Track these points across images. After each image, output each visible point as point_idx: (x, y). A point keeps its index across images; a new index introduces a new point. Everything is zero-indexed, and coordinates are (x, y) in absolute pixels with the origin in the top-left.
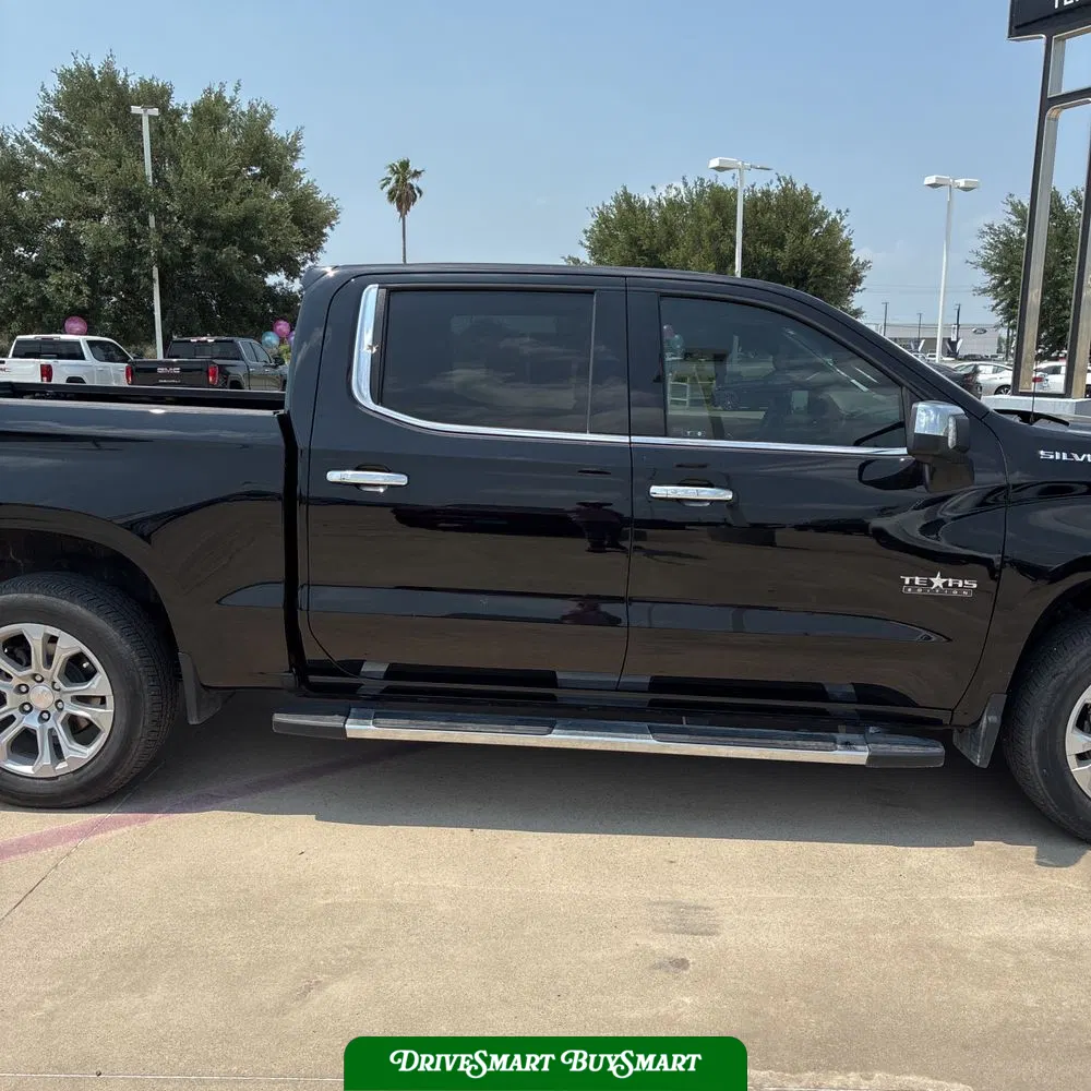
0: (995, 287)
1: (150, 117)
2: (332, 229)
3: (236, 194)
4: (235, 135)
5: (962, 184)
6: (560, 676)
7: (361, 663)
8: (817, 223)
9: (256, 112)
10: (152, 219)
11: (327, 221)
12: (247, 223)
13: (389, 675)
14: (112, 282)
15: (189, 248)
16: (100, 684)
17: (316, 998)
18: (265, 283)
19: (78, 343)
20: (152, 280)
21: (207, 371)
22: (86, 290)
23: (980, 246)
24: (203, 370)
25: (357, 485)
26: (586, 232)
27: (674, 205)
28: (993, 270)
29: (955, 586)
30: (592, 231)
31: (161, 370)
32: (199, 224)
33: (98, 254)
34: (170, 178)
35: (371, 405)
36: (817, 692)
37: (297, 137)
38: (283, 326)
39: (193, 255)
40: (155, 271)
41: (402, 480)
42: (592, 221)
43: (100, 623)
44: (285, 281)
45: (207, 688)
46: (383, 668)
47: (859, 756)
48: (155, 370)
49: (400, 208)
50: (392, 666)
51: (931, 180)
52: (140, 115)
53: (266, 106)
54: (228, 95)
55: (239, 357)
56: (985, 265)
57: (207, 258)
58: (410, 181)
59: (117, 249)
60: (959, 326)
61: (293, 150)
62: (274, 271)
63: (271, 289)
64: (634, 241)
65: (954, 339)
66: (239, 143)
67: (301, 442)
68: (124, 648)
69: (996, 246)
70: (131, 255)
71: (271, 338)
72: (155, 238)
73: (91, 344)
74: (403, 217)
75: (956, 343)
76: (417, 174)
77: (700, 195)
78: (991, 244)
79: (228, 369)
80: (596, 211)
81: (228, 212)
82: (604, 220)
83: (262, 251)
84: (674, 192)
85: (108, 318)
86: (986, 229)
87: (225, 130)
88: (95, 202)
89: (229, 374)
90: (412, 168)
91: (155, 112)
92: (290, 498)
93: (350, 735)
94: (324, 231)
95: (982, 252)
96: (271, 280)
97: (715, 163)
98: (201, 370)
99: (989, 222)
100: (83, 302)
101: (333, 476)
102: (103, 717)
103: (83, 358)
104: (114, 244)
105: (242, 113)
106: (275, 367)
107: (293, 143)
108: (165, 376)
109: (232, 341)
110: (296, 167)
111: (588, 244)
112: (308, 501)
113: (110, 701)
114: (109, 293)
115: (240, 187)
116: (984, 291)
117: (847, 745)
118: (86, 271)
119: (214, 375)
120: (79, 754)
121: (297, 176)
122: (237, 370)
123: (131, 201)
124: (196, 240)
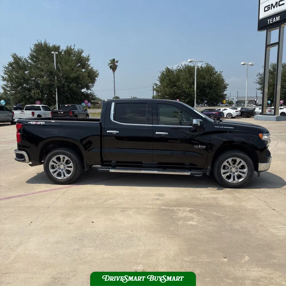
0: (261, 88)
1: (56, 54)
2: (97, 78)
3: (75, 71)
4: (74, 57)
5: (250, 64)
6: (143, 163)
7: (112, 161)
8: (215, 74)
9: (79, 51)
10: (56, 77)
11: (96, 76)
12: (77, 78)
13: (116, 163)
14: (46, 92)
15: (64, 84)
16: (71, 164)
17: (107, 202)
18: (81, 91)
19: (40, 106)
20: (56, 91)
21: (70, 113)
22: (40, 94)
23: (257, 79)
24: (69, 112)
25: (111, 133)
26: (159, 77)
27: (180, 71)
28: (260, 84)
29: (202, 147)
30: (160, 77)
31: (59, 113)
32: (67, 78)
33: (43, 85)
34: (60, 68)
35: (113, 121)
36: (183, 164)
37: (89, 56)
38: (86, 101)
39: (65, 85)
40: (56, 89)
41: (118, 132)
42: (160, 74)
43: (72, 155)
44: (87, 91)
45: (88, 165)
46: (115, 162)
47: (189, 174)
48: (57, 113)
49: (113, 71)
50: (116, 161)
51: (242, 63)
52: (54, 54)
53: (81, 50)
54: (72, 48)
55: (76, 109)
56: (259, 83)
57: (68, 86)
58: (115, 64)
59: (47, 85)
60: (257, 97)
61: (88, 59)
62: (84, 88)
63: (83, 92)
64: (170, 80)
65: (256, 100)
66: (75, 58)
67: (103, 127)
68: (75, 158)
69: (261, 78)
70: (51, 86)
71: (83, 104)
72: (56, 82)
73: (42, 106)
74: (114, 72)
75: (256, 101)
76: (117, 62)
77: (186, 68)
78: (260, 78)
79: (74, 112)
80: (161, 72)
81: (73, 75)
82: (163, 74)
83: (81, 84)
84: (179, 67)
85: (45, 100)
86: (258, 74)
87: (72, 56)
88: (43, 73)
89: (74, 113)
90: (116, 60)
91: (57, 53)
92: (101, 136)
93: (110, 171)
94: (96, 79)
95: (258, 80)
96: (83, 90)
97: (189, 60)
98: (68, 112)
99: (259, 73)
100: (40, 97)
101: (108, 131)
102: (71, 169)
103: (41, 110)
104: (47, 83)
105: (76, 51)
106: (85, 111)
107: (88, 58)
108: (59, 114)
109: (75, 106)
110: (89, 63)
111: (159, 80)
112: (104, 136)
113: (73, 167)
114: (45, 94)
115: (75, 69)
116: (259, 89)
117: (187, 172)
118: (40, 89)
119: (71, 113)
120: (68, 176)
121: (89, 66)
122: (76, 112)
123: (51, 73)
124: (66, 82)
